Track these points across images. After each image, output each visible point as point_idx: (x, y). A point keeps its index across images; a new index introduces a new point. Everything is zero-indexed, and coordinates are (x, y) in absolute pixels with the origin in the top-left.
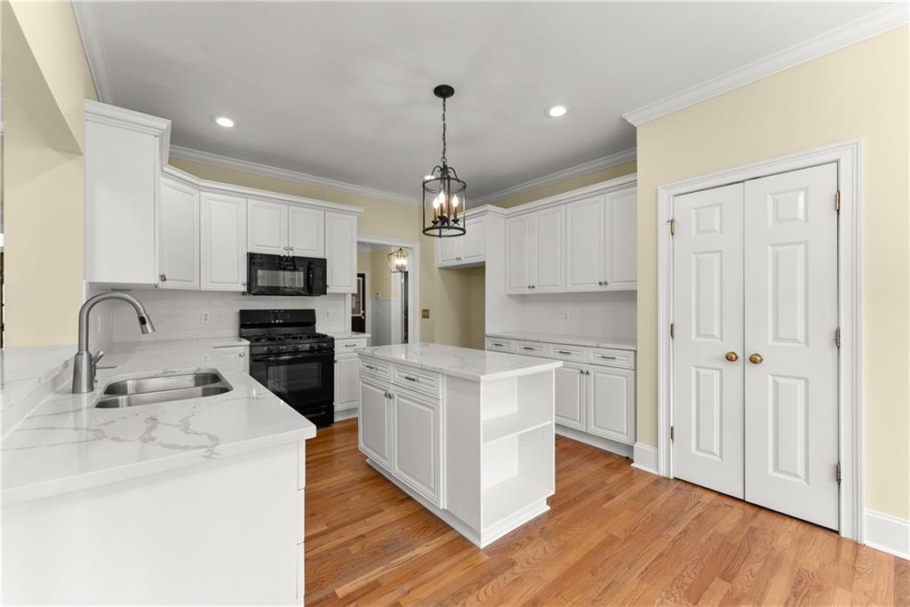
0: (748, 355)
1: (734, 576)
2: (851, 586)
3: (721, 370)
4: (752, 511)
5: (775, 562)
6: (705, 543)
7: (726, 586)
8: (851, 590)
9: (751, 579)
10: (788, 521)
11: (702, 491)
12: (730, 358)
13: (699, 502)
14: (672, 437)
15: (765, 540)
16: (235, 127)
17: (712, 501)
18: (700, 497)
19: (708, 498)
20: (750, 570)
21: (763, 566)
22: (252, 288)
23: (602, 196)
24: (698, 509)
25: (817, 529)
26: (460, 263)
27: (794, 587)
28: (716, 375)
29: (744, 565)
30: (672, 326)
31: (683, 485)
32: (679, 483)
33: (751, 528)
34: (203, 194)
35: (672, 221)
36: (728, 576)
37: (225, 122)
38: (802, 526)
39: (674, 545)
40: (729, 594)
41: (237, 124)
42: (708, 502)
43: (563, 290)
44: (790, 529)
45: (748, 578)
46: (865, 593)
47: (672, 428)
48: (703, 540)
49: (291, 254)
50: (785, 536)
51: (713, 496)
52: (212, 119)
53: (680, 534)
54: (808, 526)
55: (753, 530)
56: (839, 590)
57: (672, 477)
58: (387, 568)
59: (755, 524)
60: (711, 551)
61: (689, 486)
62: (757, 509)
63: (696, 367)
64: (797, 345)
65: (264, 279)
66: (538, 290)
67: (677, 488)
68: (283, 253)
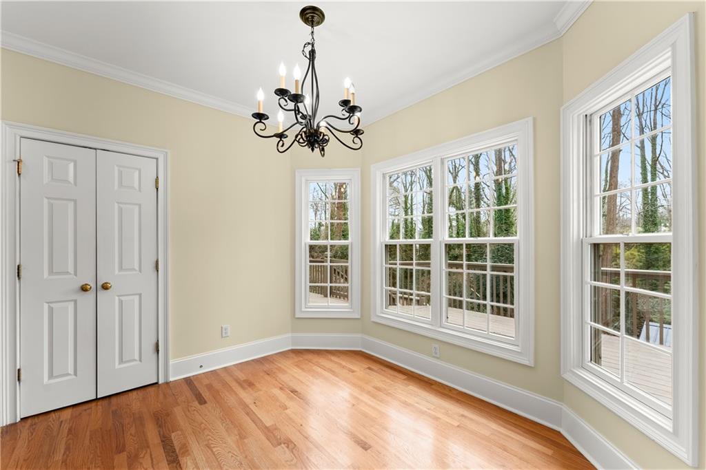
0: (100, 284)
1: (124, 446)
2: (178, 403)
3: (75, 301)
4: (105, 402)
5: (139, 420)
6: (90, 443)
7: (124, 455)
8: (179, 405)
9: (135, 439)
10: (130, 394)
11: (57, 414)
12: (84, 289)
13: (62, 421)
14: (19, 380)
15: (126, 412)
17: (72, 415)
18: (59, 417)
19: (67, 415)
20: (131, 434)
21: (135, 426)
24: (66, 427)
25: (145, 388)
27: (157, 424)
28: (71, 306)
29: (125, 435)
30: (19, 267)
31: (36, 420)
32: (29, 421)
33: (112, 412)
35: (19, 162)
36: (120, 449)
38: (139, 391)
39: (66, 464)
40: (129, 457)
42: (69, 417)
44: (134, 397)
45: (133, 440)
46: (185, 402)
47: (19, 370)
48: (87, 442)
50: (135, 401)
51: (70, 411)
53: (65, 453)
54: (142, 390)
55: (114, 413)
56: (175, 409)
57: (18, 420)
59: (114, 408)
60: (98, 445)
61: (41, 418)
62: (107, 399)
63: (48, 303)
64: (134, 272)
67: (32, 425)
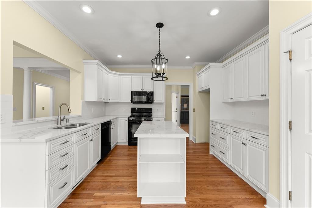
16: (122, 57)
22: (133, 102)
23: (264, 46)
26: (203, 89)
30: (290, 122)
34: (121, 76)
35: (290, 52)
37: (120, 56)
41: (123, 56)
43: (245, 100)
47: (290, 192)
49: (143, 91)
52: (116, 56)
58: (111, 194)
65: (136, 98)
66: (234, 100)
68: (141, 91)
